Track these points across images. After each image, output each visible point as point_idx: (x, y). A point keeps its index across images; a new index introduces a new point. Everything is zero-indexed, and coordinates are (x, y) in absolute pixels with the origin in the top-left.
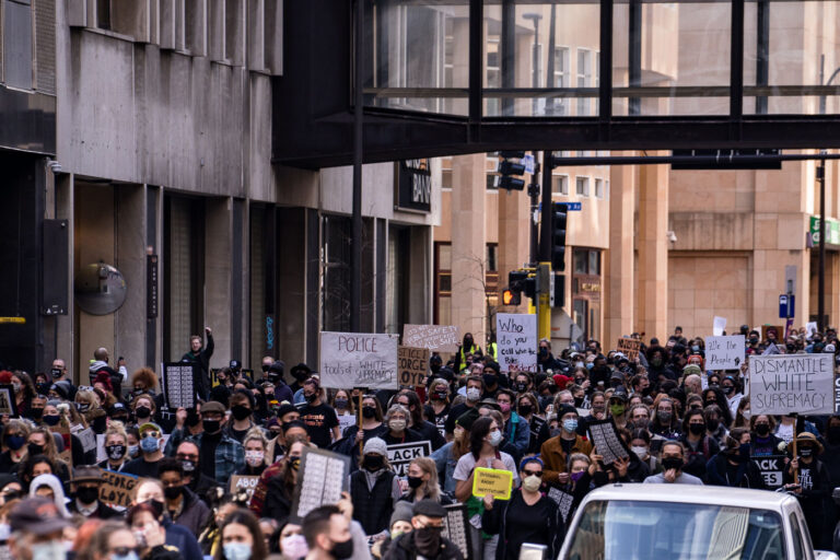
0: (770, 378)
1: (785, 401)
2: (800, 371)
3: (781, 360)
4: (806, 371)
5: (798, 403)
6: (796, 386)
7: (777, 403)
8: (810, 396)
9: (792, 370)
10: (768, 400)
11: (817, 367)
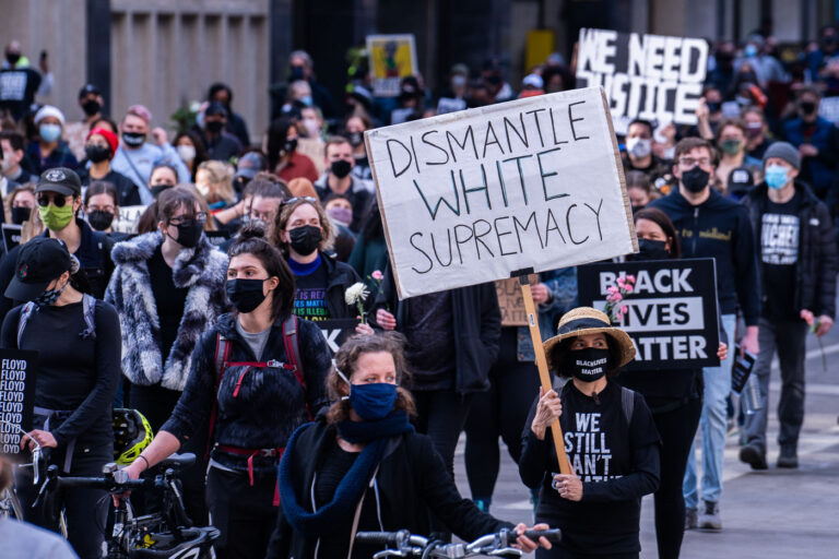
0: (438, 184)
1: (491, 240)
2: (518, 149)
3: (458, 129)
4: (535, 147)
5: (530, 239)
6: (514, 192)
7: (469, 249)
8: (560, 216)
9: (493, 149)
10: (442, 246)
11: (564, 132)
